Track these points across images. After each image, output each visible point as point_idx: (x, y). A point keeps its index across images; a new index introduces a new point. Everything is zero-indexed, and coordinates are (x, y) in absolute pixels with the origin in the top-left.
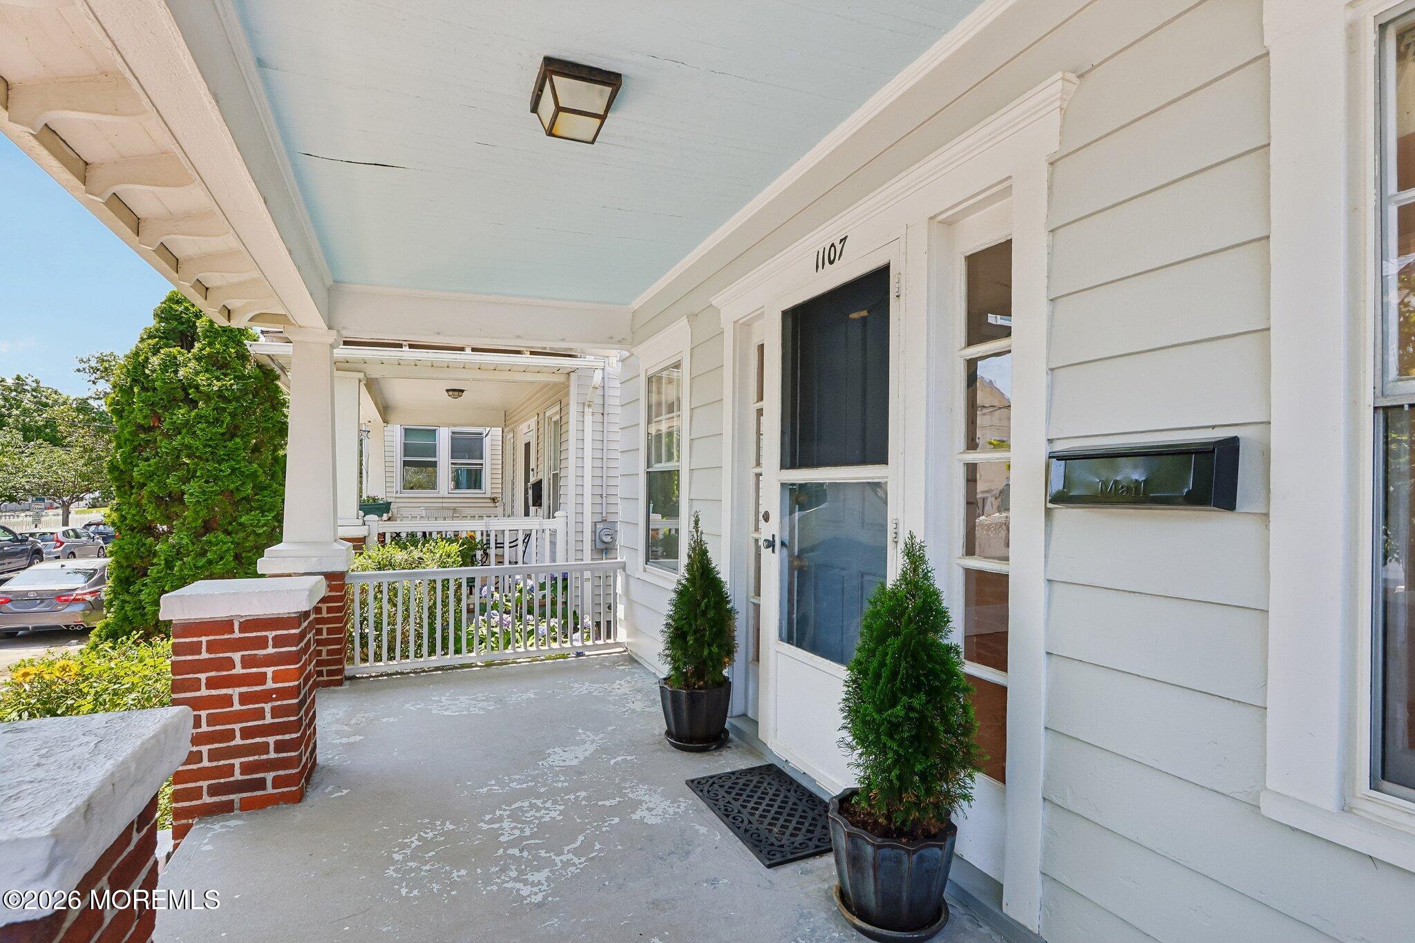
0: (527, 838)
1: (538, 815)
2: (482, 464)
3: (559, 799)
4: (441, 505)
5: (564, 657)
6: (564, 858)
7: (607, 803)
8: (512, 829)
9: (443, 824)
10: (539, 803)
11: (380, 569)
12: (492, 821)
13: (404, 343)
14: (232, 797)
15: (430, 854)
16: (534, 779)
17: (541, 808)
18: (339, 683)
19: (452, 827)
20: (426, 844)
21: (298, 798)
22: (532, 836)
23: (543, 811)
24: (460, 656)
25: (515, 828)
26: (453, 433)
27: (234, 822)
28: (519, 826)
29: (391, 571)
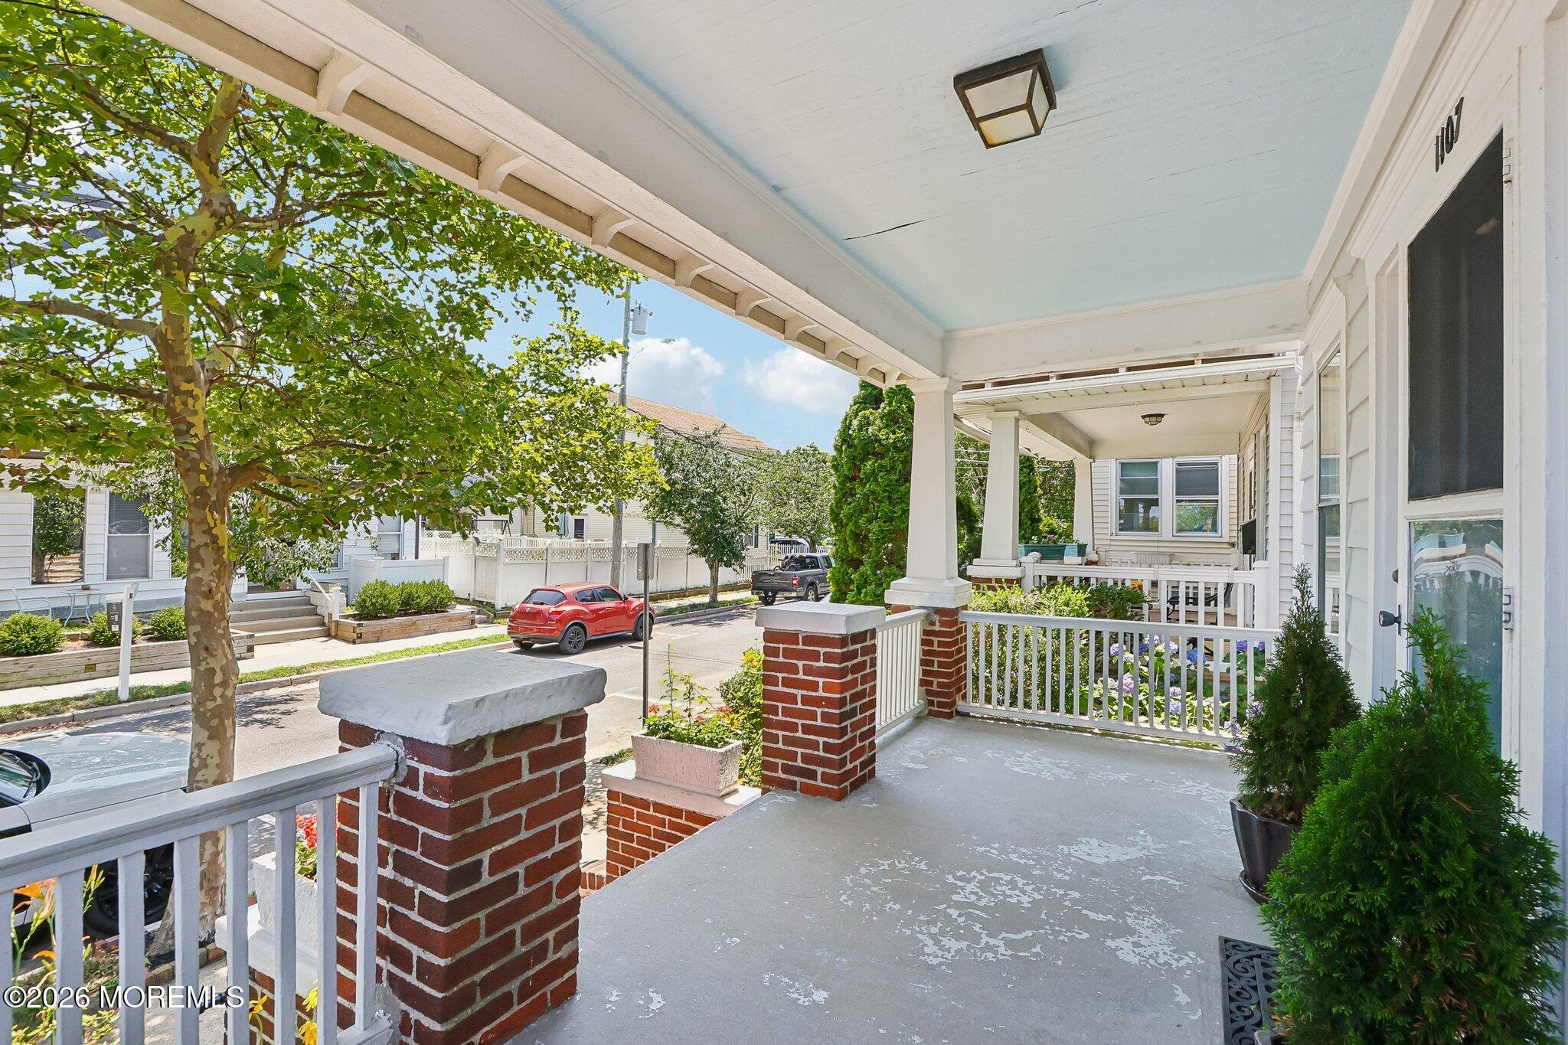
0: (977, 907)
1: (1008, 892)
2: (1217, 501)
3: (1044, 889)
4: (1155, 549)
5: (1207, 747)
6: (992, 941)
7: (1092, 915)
8: (972, 893)
9: (920, 862)
10: (1020, 882)
11: (996, 610)
12: (960, 879)
13: (1051, 375)
14: (796, 778)
15: (887, 880)
16: (1038, 859)
17: (1018, 888)
18: (949, 716)
19: (925, 867)
20: (893, 871)
21: (841, 796)
22: (981, 909)
23: (1017, 892)
24: (1071, 716)
25: (976, 894)
26: (1179, 464)
27: (791, 799)
28: (981, 893)
29: (1006, 614)
